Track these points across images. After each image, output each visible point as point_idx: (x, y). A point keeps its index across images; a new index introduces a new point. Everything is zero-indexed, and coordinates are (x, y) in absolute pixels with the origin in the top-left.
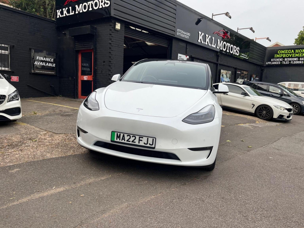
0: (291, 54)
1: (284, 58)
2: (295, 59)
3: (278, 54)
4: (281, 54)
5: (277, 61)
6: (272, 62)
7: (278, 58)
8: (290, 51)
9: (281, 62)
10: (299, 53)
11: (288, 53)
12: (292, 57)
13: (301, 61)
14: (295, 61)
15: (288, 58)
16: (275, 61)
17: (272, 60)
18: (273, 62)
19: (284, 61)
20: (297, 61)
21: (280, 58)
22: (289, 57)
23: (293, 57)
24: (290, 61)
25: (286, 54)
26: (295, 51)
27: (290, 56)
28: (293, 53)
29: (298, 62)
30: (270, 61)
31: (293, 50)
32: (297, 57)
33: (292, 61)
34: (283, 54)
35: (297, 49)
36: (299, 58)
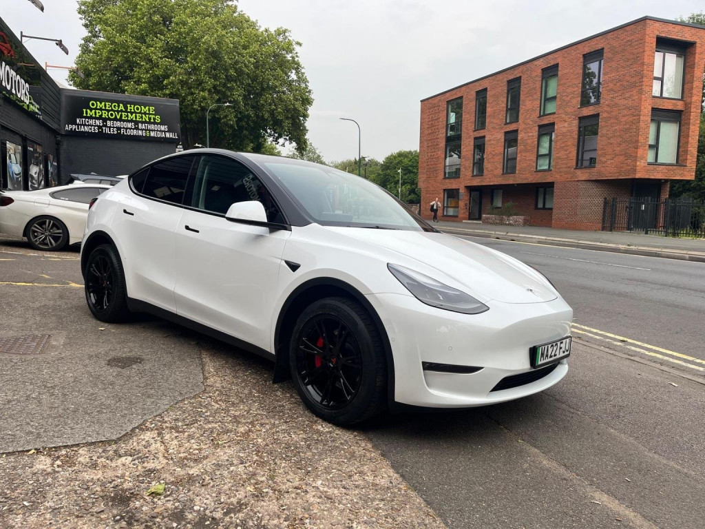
0: (118, 111)
1: (105, 120)
2: (129, 125)
3: (91, 110)
4: (96, 109)
5: (92, 126)
6: (78, 125)
7: (91, 118)
8: (115, 106)
9: (99, 127)
10: (136, 113)
11: (112, 110)
12: (120, 120)
13: (142, 130)
14: (130, 129)
15: (113, 120)
16: (85, 125)
17: (78, 121)
18: (81, 125)
19: (106, 126)
20: (133, 129)
21: (96, 118)
22: (116, 119)
23: (124, 121)
24: (119, 129)
25: (108, 111)
26: (126, 108)
27: (118, 117)
28: (122, 111)
29: (135, 132)
30: (75, 123)
31: (121, 105)
32: (131, 121)
33: (124, 128)
34: (101, 109)
35: (131, 103)
36: (136, 123)
